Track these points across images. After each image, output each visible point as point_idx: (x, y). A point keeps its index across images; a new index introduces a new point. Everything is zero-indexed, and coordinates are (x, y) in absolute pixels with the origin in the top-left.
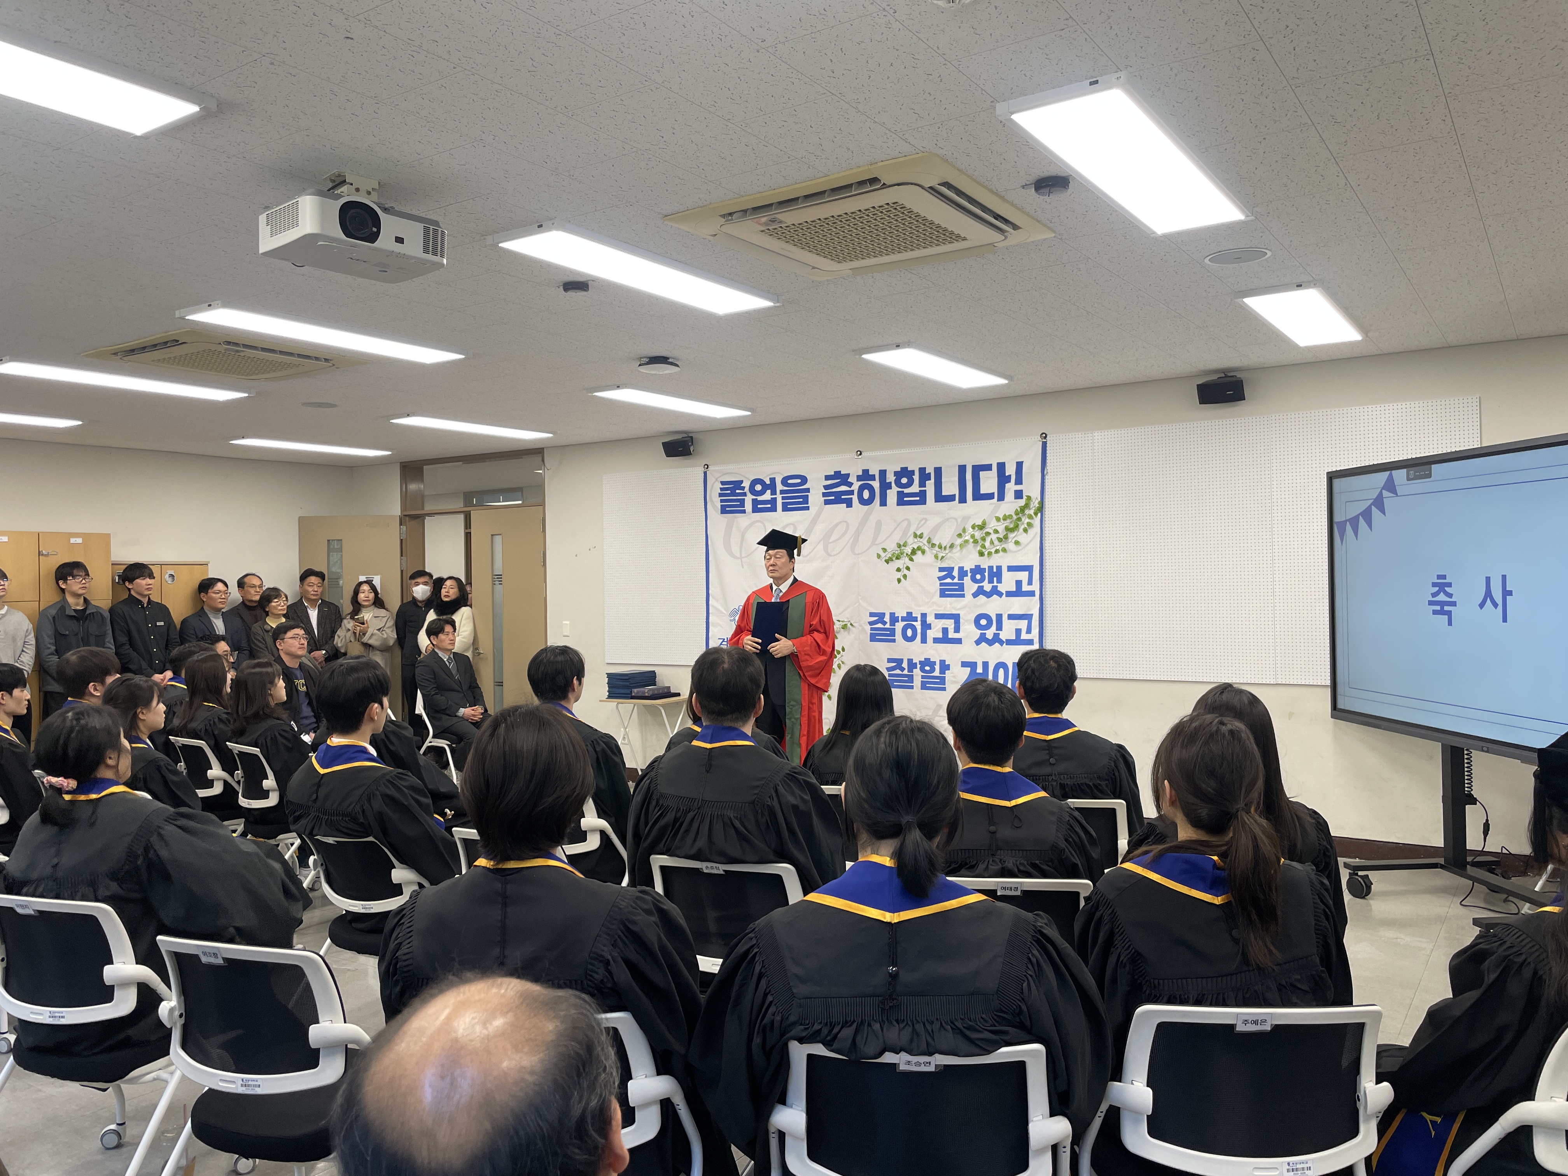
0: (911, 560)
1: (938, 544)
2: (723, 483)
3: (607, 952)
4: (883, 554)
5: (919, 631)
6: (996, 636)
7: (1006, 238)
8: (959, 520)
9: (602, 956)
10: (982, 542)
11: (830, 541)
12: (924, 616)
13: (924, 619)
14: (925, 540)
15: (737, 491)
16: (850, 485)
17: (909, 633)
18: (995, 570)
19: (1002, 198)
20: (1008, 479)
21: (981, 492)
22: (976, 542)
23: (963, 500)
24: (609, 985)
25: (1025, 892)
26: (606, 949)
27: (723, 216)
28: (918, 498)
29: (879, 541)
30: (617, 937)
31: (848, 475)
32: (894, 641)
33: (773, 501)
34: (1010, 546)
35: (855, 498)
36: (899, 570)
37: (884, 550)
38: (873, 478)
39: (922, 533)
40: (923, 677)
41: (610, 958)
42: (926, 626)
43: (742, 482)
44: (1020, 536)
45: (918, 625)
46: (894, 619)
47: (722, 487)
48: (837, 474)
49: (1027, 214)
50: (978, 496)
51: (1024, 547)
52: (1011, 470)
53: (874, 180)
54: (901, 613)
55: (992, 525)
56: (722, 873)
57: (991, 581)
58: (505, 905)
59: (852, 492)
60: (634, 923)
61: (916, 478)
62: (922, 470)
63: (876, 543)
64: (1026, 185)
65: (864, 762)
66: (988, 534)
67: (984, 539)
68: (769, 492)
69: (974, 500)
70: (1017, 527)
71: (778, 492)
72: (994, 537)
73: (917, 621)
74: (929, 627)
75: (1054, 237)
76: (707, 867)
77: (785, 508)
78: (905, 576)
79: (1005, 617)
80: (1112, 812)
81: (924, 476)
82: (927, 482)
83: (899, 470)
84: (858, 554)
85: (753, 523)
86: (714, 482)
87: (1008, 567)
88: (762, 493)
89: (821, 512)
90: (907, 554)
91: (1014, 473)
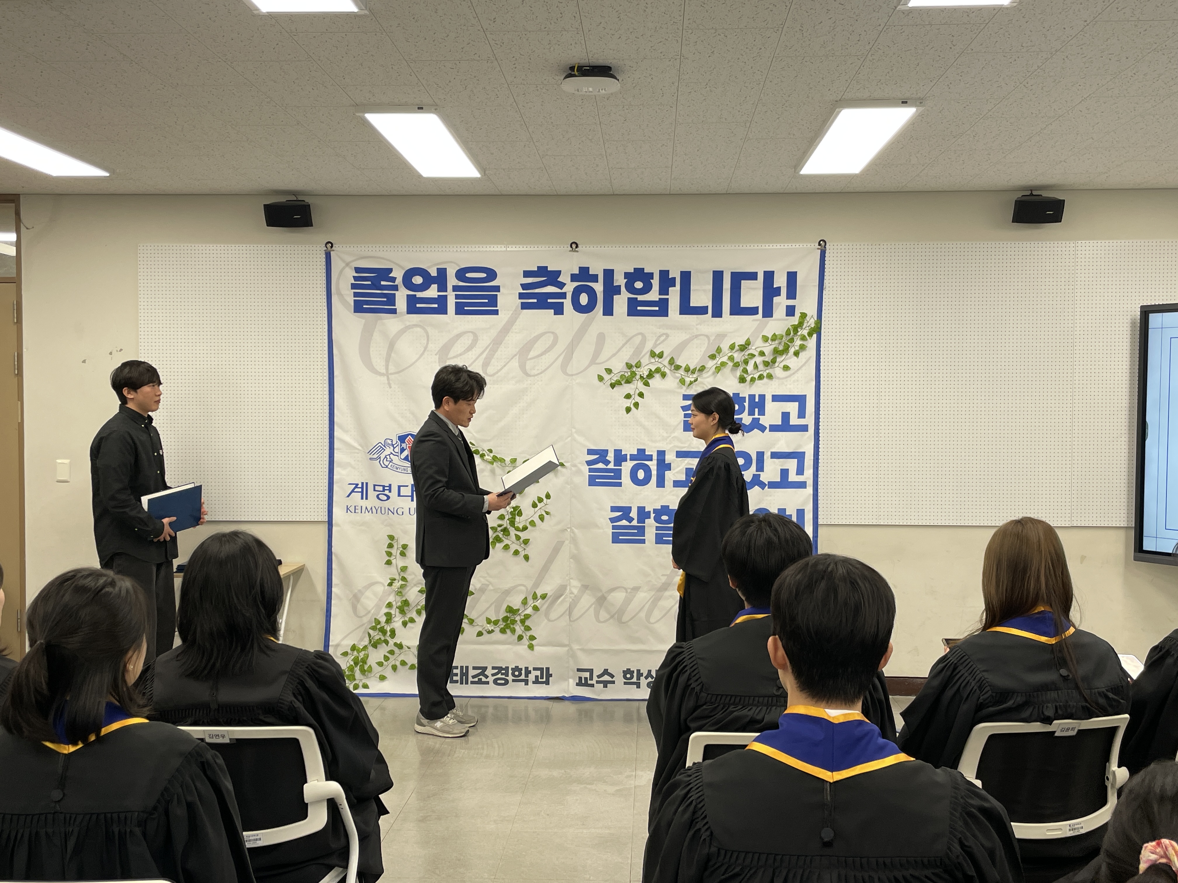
0: (647, 384)
1: (684, 366)
2: (358, 270)
4: (606, 377)
5: (654, 473)
6: (757, 478)
8: (712, 338)
10: (745, 366)
11: (529, 357)
12: (661, 454)
13: (660, 458)
14: (666, 362)
15: (383, 283)
16: (562, 285)
17: (641, 474)
18: (757, 400)
20: (777, 292)
21: (742, 306)
22: (736, 365)
23: (717, 313)
28: (657, 308)
29: (602, 358)
31: (559, 273)
32: (620, 485)
33: (442, 301)
34: (777, 371)
35: (567, 303)
36: (628, 396)
37: (609, 371)
38: (595, 278)
39: (662, 352)
40: (657, 528)
42: (664, 466)
43: (390, 270)
44: (790, 360)
45: (653, 465)
46: (620, 457)
47: (356, 275)
48: (542, 271)
50: (737, 310)
51: (794, 373)
52: (780, 281)
54: (630, 450)
55: (758, 345)
57: (751, 413)
59: (563, 296)
61: (656, 283)
62: (664, 274)
63: (598, 361)
66: (753, 356)
67: (746, 362)
68: (434, 287)
69: (732, 314)
70: (786, 350)
71: (450, 288)
72: (759, 360)
73: (651, 460)
74: (668, 467)
77: (460, 310)
78: (636, 405)
79: (767, 456)
81: (666, 281)
82: (670, 289)
83: (633, 271)
84: (572, 375)
85: (408, 328)
86: (344, 268)
87: (773, 396)
88: (424, 287)
89: (516, 319)
90: (641, 377)
91: (785, 285)
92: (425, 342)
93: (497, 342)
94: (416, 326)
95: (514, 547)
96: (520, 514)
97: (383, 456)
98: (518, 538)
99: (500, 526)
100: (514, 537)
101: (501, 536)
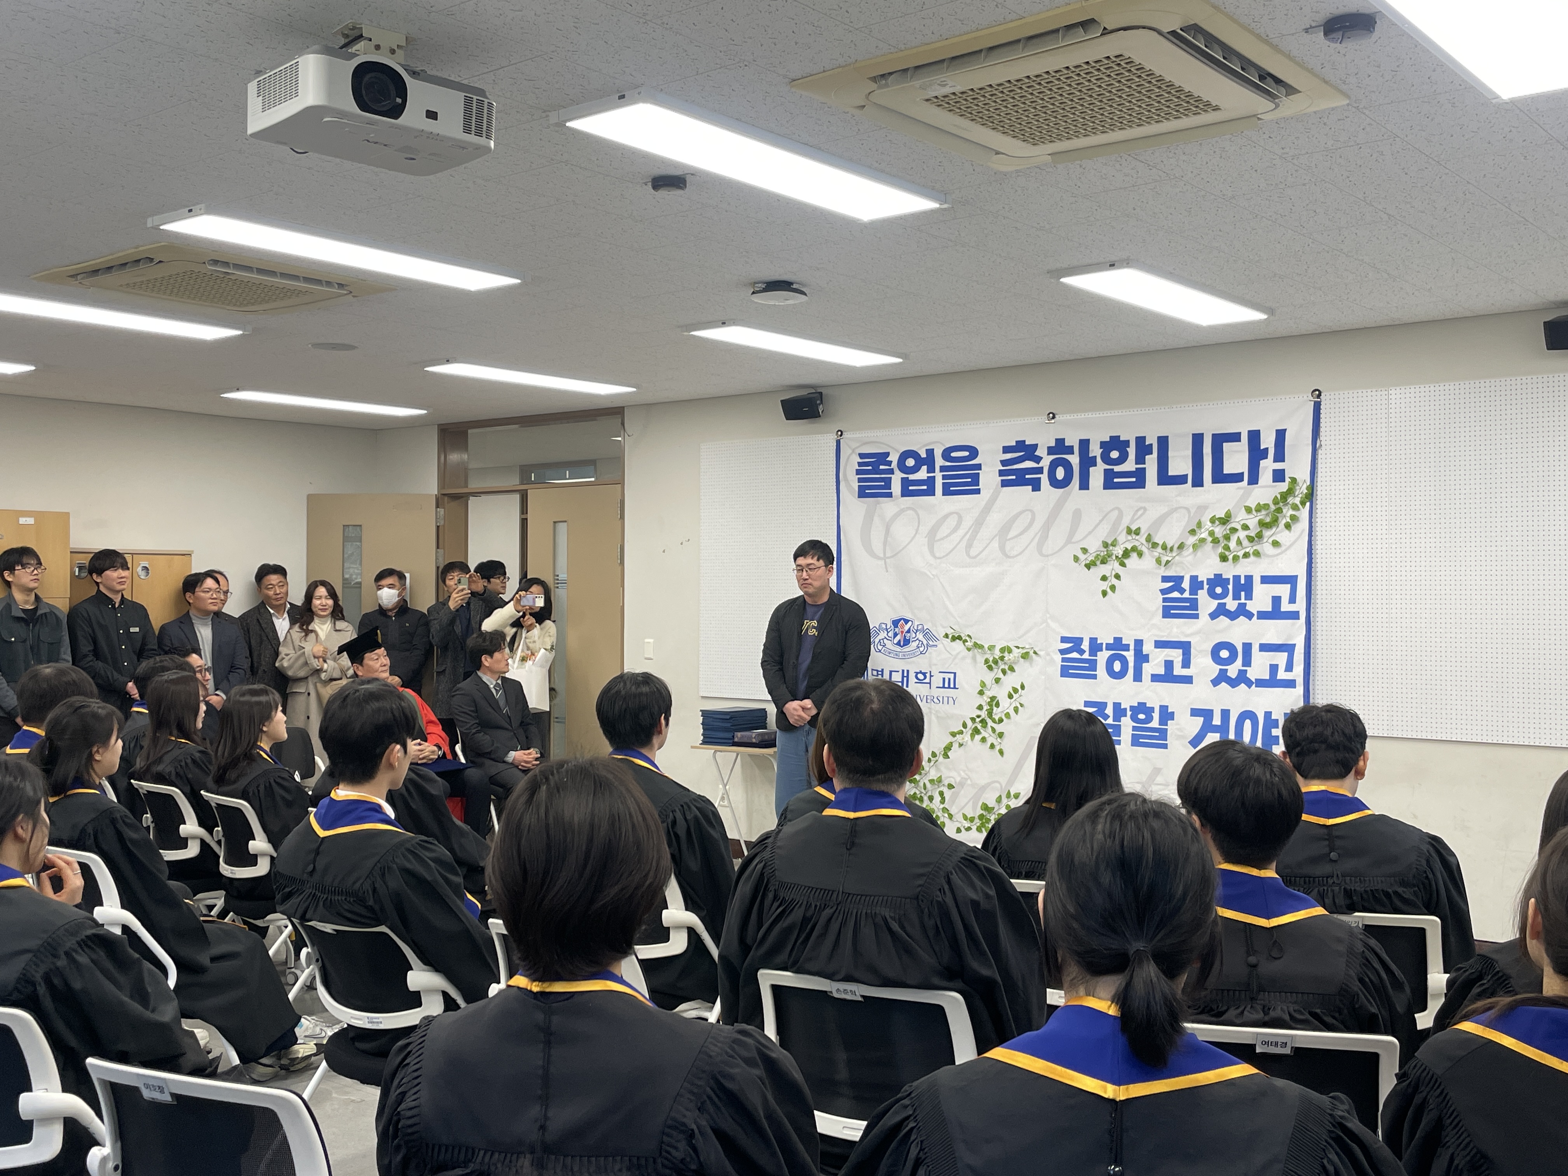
0: (1123, 565)
1: (1161, 543)
2: (862, 456)
3: (691, 1118)
4: (1082, 557)
5: (1131, 664)
6: (1242, 674)
7: (1277, 106)
8: (1193, 511)
9: (684, 1124)
10: (1225, 542)
11: (1009, 537)
12: (1139, 643)
13: (1138, 648)
14: (1142, 538)
15: (882, 467)
16: (1038, 459)
17: (1117, 666)
18: (1243, 582)
19: (1275, 48)
20: (1264, 454)
21: (1225, 472)
22: (1216, 541)
23: (1198, 482)
24: (693, 1167)
25: (1297, 1050)
26: (688, 1114)
27: (874, 79)
28: (1134, 480)
29: (1078, 536)
30: (705, 1097)
31: (1035, 447)
32: (1094, 677)
33: (931, 482)
34: (1266, 547)
35: (1044, 478)
36: (1104, 578)
37: (1085, 551)
38: (1070, 450)
39: (1139, 529)
40: (1134, 728)
41: (694, 1127)
42: (1141, 658)
43: (888, 454)
44: (1282, 535)
45: (1130, 655)
46: (1095, 647)
47: (861, 461)
48: (1020, 445)
49: (1311, 71)
50: (1220, 477)
51: (1286, 550)
52: (1268, 441)
53: (1091, 24)
54: (1106, 639)
55: (1240, 517)
56: (860, 998)
57: (1236, 597)
58: (548, 1044)
59: (1040, 470)
60: (731, 1078)
61: (1132, 451)
62: (1140, 440)
63: (1073, 540)
64: (1311, 27)
65: (1072, 861)
66: (1234, 530)
67: (1227, 538)
68: (924, 468)
69: (1214, 482)
70: (1275, 522)
71: (937, 469)
72: (1242, 534)
73: (1128, 650)
74: (1146, 658)
75: (1348, 105)
76: (838, 990)
77: (947, 492)
78: (1113, 588)
79: (1255, 648)
80: (1420, 933)
81: (1143, 449)
82: (1147, 457)
83: (1108, 440)
84: (1048, 556)
85: (902, 511)
86: (850, 455)
87: (1262, 577)
88: (915, 469)
89: (997, 497)
90: (1117, 557)
91: (1273, 445)
92: (917, 524)
93: (979, 523)
94: (909, 508)
95: (990, 740)
96: (998, 705)
98: (994, 730)
99: (979, 716)
100: (990, 729)
101: (979, 727)
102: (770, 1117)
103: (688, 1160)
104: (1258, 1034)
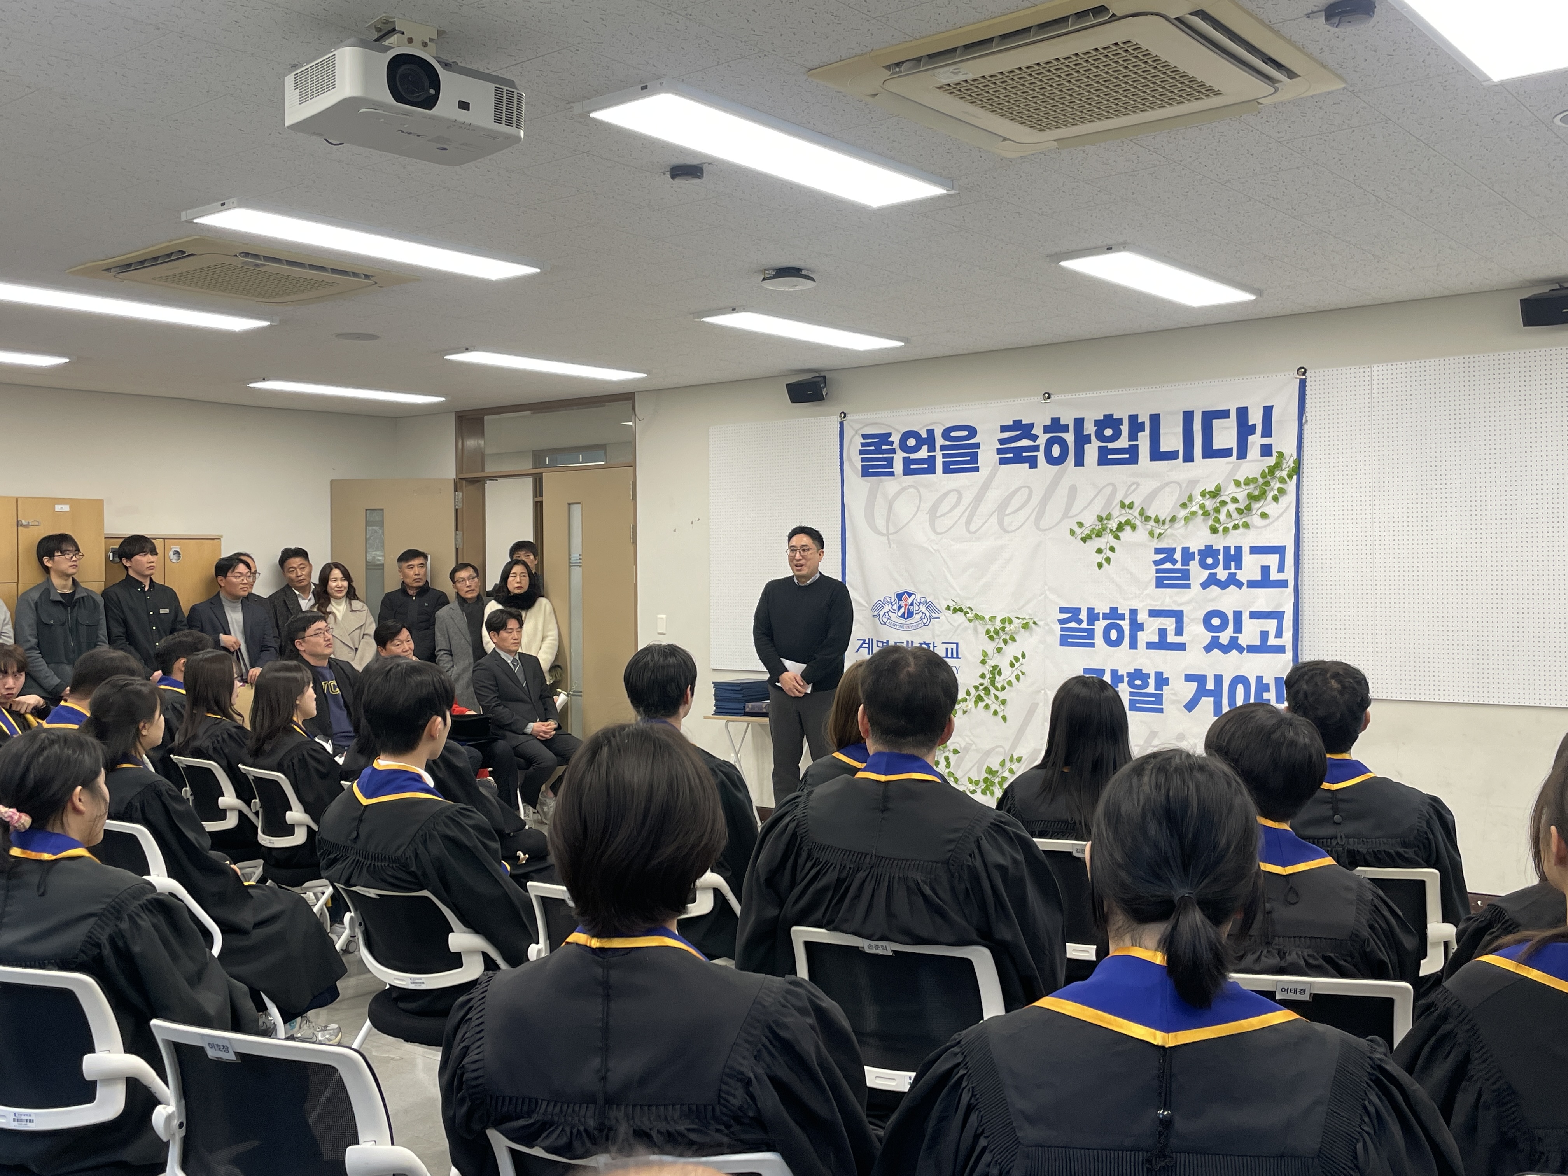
0: (1117, 538)
1: (1153, 517)
2: (864, 436)
3: (747, 1066)
4: (1078, 531)
5: (1127, 633)
6: (1233, 640)
7: (1277, 90)
8: (1184, 486)
9: (742, 1073)
10: (1216, 515)
11: (1007, 513)
12: (1134, 612)
13: (1133, 617)
14: (1136, 514)
15: (884, 447)
16: (1035, 438)
17: (1114, 635)
18: (1232, 552)
19: (1277, 33)
20: (1252, 430)
21: (1215, 448)
22: (1206, 514)
23: (1189, 457)
24: (751, 1114)
25: (1316, 997)
26: (745, 1062)
27: (888, 67)
28: (1127, 456)
29: (1074, 510)
30: (760, 1046)
31: (1032, 426)
32: (1092, 645)
33: (931, 460)
34: (1255, 520)
35: (1041, 455)
36: (1099, 551)
37: (1080, 525)
38: (1065, 429)
39: (1132, 503)
40: (1133, 694)
41: (751, 1075)
42: (1136, 627)
43: (890, 435)
44: (1270, 507)
45: (1125, 624)
46: (1093, 617)
47: (863, 441)
48: (1017, 424)
49: (1309, 55)
50: (1210, 452)
51: (1274, 521)
52: (1255, 418)
53: (1100, 10)
54: (1103, 608)
55: (1230, 490)
56: (891, 954)
57: (1227, 567)
58: (607, 997)
59: (1036, 448)
60: (785, 1027)
61: (1125, 428)
62: (1133, 418)
63: (1070, 515)
64: (1313, 12)
66: (1224, 503)
67: (1217, 510)
68: (925, 447)
69: (1204, 457)
70: (1263, 495)
71: (938, 448)
72: (1232, 507)
73: (1124, 619)
74: (1141, 627)
75: (1344, 89)
76: (870, 946)
77: (947, 470)
78: (1108, 560)
79: (1246, 616)
80: (1421, 885)
81: (1136, 426)
82: (1140, 434)
83: (1102, 418)
84: (1045, 530)
85: (904, 489)
86: (854, 436)
87: (1252, 548)
88: (916, 449)
89: (995, 474)
90: (1111, 530)
91: (1261, 421)
92: (918, 502)
93: (979, 499)
94: (911, 486)
95: (993, 707)
96: (1000, 673)
97: (882, 613)
98: (996, 697)
99: (982, 685)
100: (993, 696)
101: (983, 695)
102: (822, 1064)
103: (746, 1106)
104: (1278, 981)
